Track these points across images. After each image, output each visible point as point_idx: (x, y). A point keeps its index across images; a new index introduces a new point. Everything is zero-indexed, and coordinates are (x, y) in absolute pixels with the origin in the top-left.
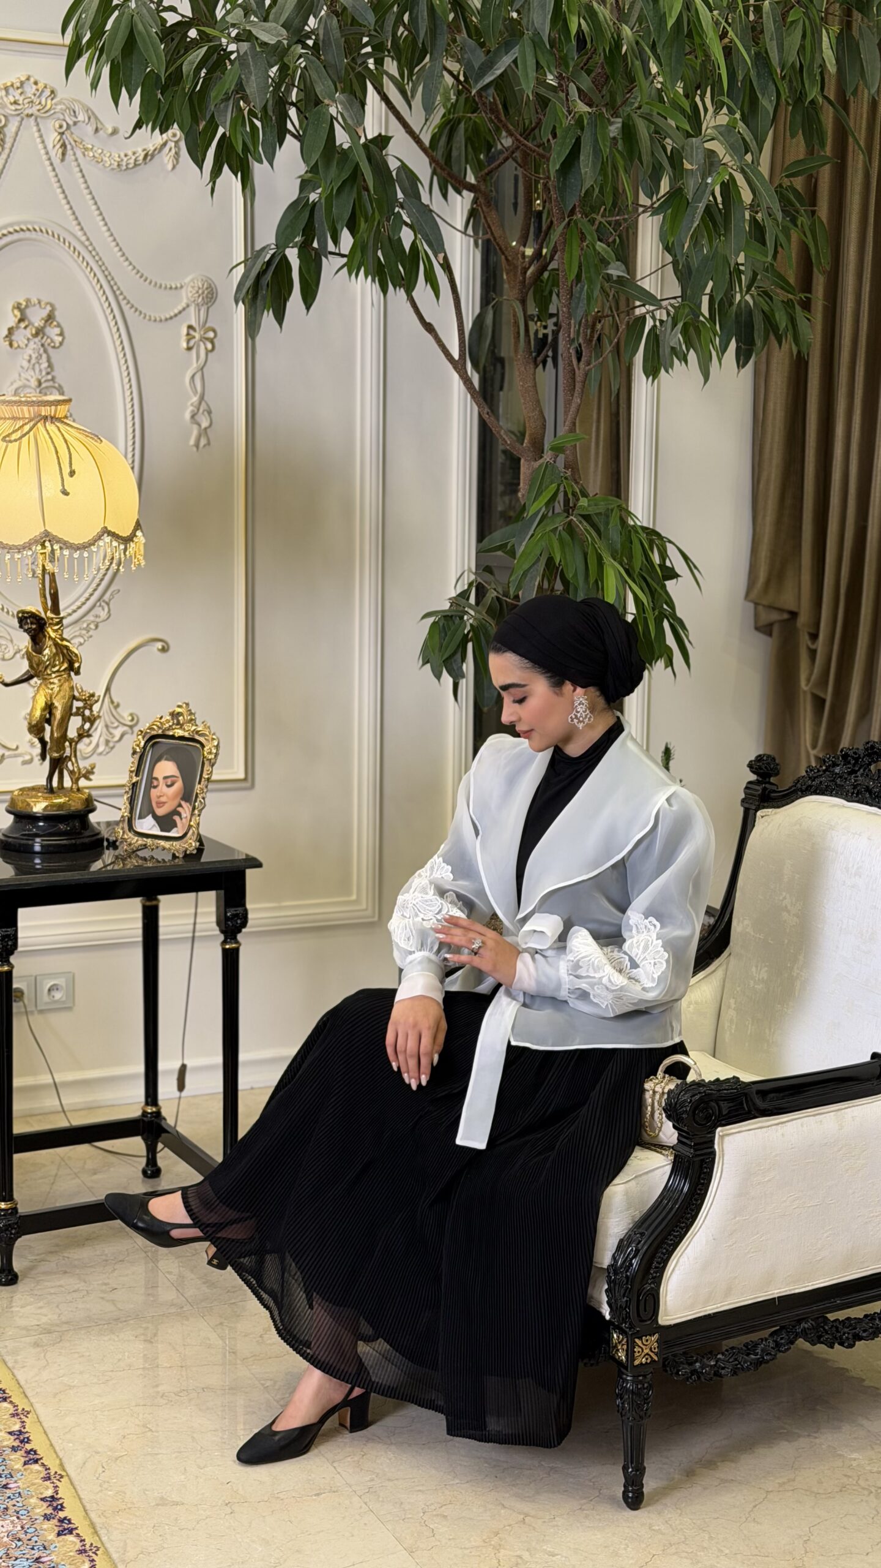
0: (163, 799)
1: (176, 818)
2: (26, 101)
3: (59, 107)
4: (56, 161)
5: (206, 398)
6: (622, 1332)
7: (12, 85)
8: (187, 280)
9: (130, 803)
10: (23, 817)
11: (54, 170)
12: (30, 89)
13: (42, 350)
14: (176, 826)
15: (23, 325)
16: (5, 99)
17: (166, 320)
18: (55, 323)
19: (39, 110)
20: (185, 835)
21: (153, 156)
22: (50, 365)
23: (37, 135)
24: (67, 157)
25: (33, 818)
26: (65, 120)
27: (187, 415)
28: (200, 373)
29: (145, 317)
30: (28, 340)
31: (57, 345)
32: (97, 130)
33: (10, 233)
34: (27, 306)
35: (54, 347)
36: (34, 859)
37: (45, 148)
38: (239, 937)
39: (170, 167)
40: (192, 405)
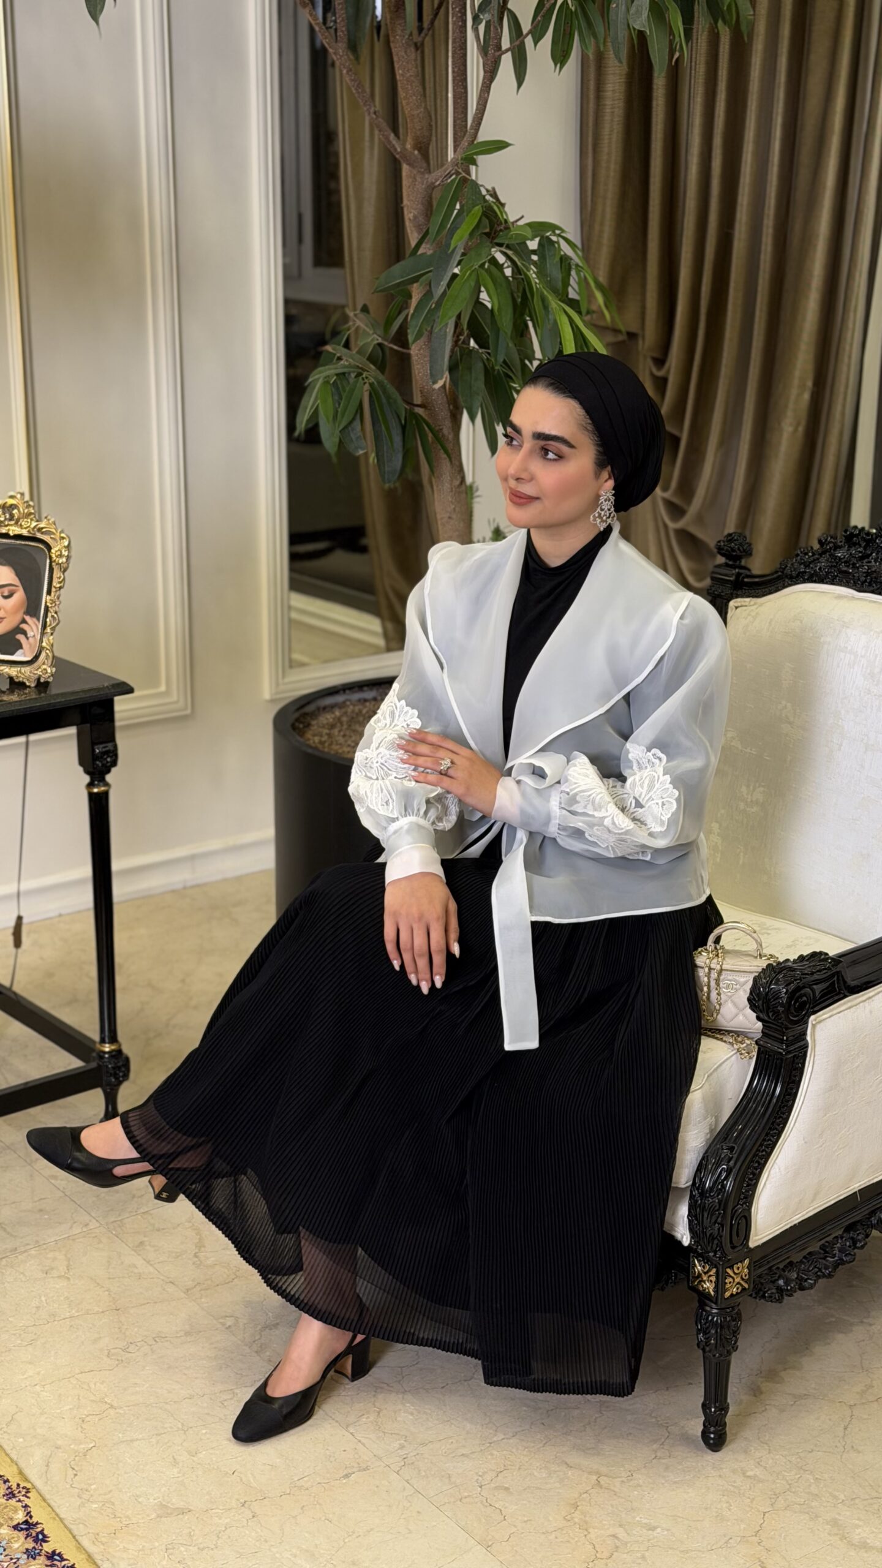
1: (20, 637)
6: (705, 1259)
14: (20, 647)
20: (36, 658)
38: (109, 778)
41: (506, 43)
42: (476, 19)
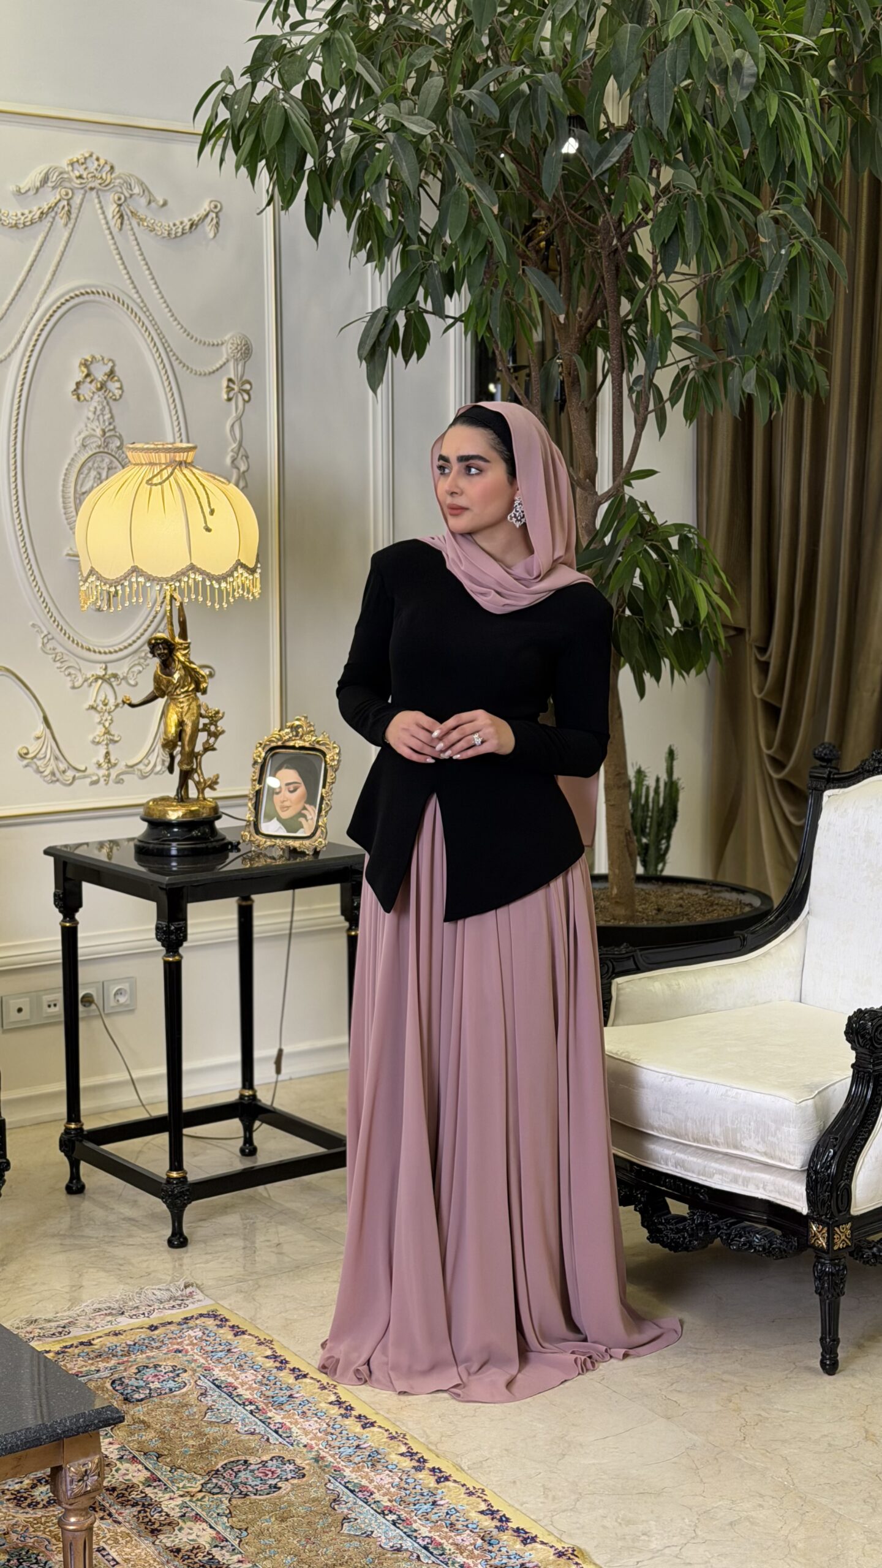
0: (287, 804)
1: (302, 820)
2: (90, 176)
3: (118, 181)
4: (115, 230)
5: (244, 444)
6: (820, 1222)
7: (78, 161)
8: (226, 338)
9: (255, 809)
10: (157, 824)
11: (113, 238)
12: (93, 166)
13: (105, 403)
14: (302, 827)
15: (88, 380)
16: (71, 174)
17: (210, 373)
18: (116, 378)
19: (100, 184)
20: (313, 834)
21: (197, 225)
22: (112, 417)
23: (98, 206)
24: (124, 226)
25: (169, 825)
26: (122, 193)
27: (228, 461)
28: (238, 422)
29: (191, 372)
30: (94, 393)
31: (118, 397)
32: (149, 203)
33: (77, 296)
34: (92, 362)
35: (115, 400)
36: (171, 862)
37: (105, 218)
39: (211, 235)
40: (232, 450)
41: (651, 407)
42: (631, 390)
